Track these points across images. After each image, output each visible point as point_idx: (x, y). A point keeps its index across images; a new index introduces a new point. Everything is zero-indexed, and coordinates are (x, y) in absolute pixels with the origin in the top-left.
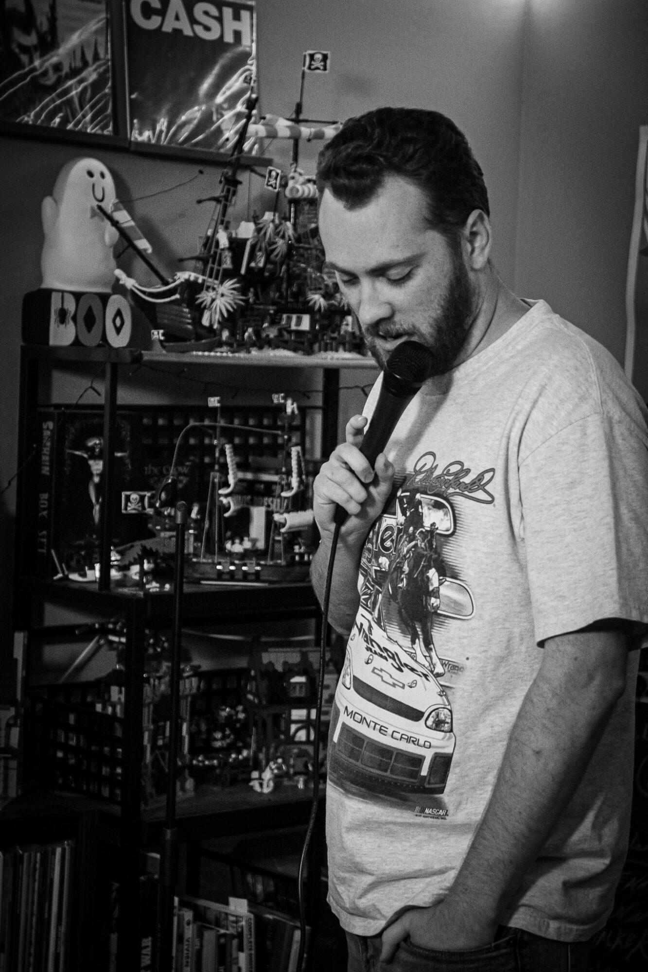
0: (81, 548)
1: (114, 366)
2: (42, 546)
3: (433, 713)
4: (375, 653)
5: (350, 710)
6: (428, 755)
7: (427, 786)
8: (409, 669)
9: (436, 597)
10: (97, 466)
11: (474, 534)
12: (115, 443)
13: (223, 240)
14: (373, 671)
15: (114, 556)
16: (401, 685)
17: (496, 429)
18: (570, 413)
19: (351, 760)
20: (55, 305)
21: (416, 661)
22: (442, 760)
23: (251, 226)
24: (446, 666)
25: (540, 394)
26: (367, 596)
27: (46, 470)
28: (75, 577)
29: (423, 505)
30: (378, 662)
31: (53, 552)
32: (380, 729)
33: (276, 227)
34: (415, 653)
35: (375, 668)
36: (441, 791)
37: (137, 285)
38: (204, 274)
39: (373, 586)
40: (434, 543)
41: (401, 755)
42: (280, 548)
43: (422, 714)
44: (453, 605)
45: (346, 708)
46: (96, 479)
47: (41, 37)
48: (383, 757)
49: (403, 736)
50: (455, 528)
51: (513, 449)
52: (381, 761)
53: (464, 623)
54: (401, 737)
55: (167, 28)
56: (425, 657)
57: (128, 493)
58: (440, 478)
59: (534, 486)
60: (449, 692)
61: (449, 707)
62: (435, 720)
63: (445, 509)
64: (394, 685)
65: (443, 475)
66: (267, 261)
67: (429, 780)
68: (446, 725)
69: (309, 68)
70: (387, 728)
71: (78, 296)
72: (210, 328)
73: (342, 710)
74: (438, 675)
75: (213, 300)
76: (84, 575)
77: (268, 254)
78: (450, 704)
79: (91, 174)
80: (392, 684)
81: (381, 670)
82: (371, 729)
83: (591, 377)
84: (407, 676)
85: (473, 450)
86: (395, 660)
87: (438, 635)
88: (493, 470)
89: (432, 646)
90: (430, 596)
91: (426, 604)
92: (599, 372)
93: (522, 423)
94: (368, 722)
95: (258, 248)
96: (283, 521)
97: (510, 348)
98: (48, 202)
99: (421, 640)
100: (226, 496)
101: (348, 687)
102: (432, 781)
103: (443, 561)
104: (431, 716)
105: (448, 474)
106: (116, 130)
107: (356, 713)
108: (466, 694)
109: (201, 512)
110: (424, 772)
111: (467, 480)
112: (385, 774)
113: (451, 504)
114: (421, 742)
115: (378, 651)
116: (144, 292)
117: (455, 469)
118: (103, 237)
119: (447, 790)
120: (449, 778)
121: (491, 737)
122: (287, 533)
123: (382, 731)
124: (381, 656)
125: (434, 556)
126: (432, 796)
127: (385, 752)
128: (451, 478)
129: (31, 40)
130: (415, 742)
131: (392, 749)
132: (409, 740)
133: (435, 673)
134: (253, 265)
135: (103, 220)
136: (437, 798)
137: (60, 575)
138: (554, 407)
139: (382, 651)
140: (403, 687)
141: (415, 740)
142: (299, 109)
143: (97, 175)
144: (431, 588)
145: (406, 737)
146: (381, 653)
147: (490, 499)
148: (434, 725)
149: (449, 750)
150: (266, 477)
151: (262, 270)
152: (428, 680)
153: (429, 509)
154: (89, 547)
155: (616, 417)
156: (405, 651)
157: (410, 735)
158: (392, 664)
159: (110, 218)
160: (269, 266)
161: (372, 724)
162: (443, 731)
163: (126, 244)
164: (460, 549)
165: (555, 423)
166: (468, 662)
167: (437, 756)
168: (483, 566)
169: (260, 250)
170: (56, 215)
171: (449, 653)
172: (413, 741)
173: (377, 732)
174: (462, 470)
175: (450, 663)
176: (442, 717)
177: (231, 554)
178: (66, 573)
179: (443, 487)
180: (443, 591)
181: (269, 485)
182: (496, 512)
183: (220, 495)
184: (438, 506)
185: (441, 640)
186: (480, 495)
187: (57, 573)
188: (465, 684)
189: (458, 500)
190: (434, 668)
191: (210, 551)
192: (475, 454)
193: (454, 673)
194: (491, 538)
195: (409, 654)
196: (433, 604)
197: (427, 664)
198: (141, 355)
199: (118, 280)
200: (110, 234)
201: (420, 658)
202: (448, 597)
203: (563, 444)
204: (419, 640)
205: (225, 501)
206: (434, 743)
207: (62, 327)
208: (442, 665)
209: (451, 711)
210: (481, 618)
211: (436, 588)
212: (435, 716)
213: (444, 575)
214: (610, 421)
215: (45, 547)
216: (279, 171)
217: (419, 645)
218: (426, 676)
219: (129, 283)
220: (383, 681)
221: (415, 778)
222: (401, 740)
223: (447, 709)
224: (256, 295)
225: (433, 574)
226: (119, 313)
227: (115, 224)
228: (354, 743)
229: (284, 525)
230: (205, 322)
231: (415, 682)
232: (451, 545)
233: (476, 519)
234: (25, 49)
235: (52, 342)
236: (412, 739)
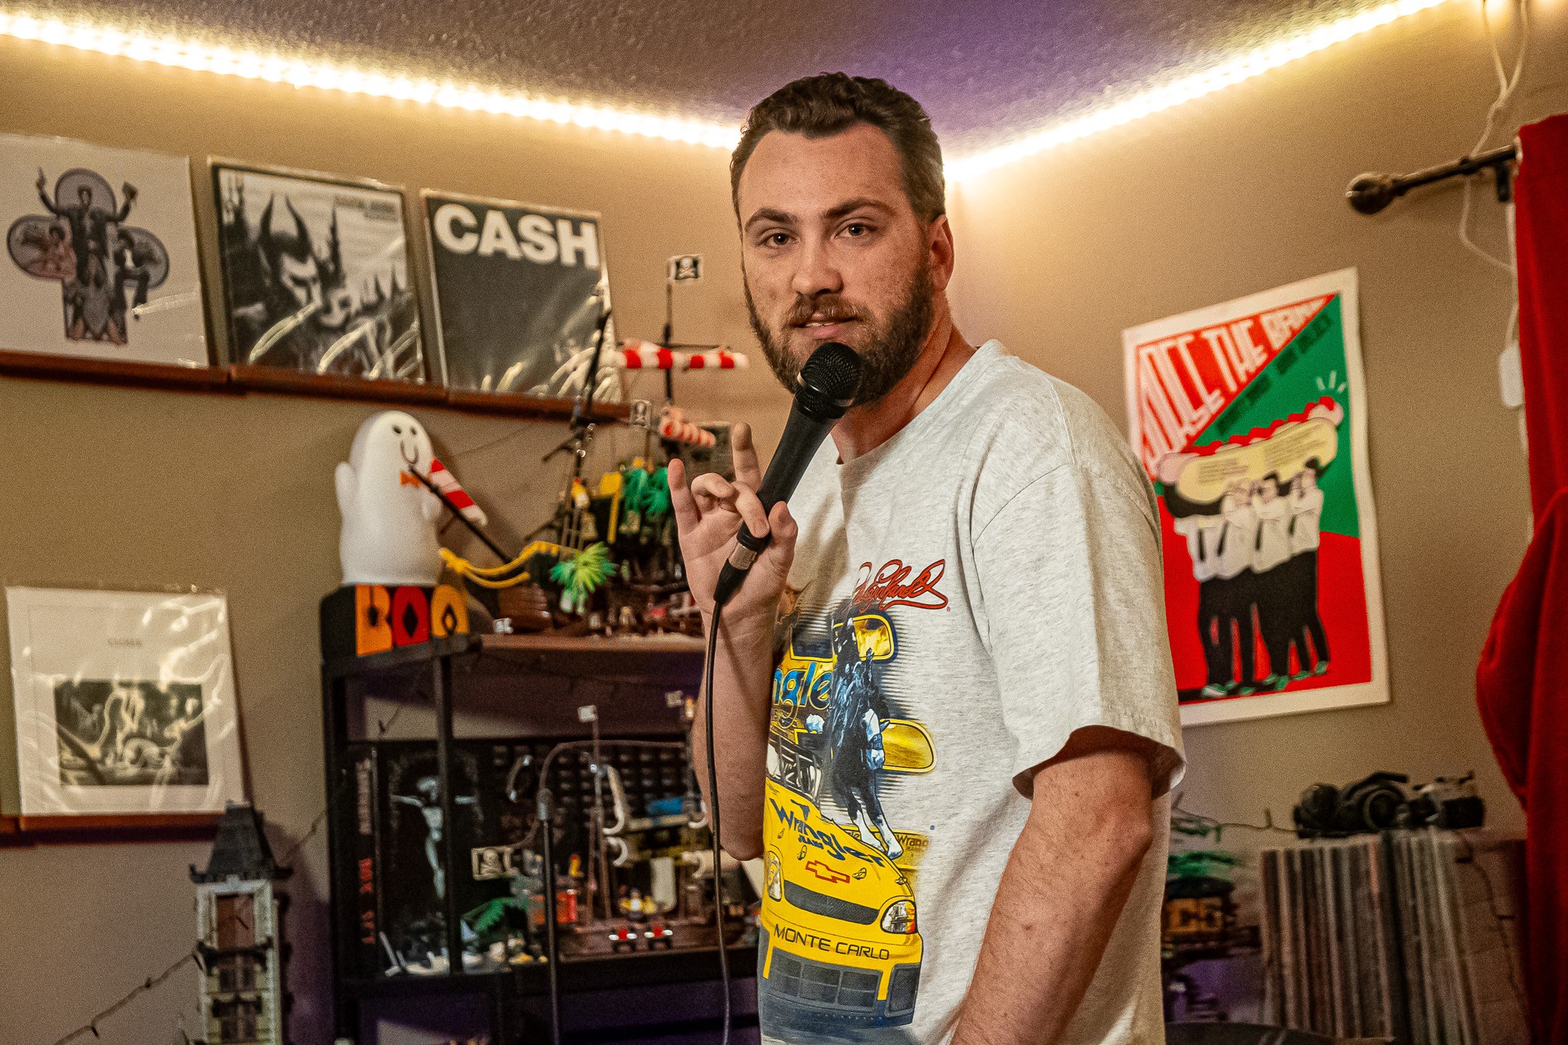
0: (422, 931)
1: (446, 662)
2: (367, 933)
3: (891, 909)
4: (809, 842)
5: (781, 928)
6: (886, 969)
7: (888, 1015)
8: (852, 854)
9: (878, 749)
10: (434, 818)
11: (923, 653)
12: (457, 783)
13: (581, 498)
14: (807, 868)
15: (467, 934)
16: (845, 878)
17: (940, 507)
18: (1030, 468)
19: (787, 996)
20: (362, 604)
21: (861, 841)
22: (907, 974)
23: (617, 479)
24: (903, 841)
25: (989, 449)
26: (792, 774)
27: (365, 828)
28: (415, 969)
29: (856, 630)
30: (814, 853)
31: (383, 937)
32: (820, 943)
33: (650, 476)
34: (859, 831)
35: (809, 863)
36: (910, 1021)
37: (472, 568)
38: (559, 543)
39: (792, 756)
40: (870, 675)
41: (850, 973)
42: (694, 902)
43: (876, 912)
44: (903, 755)
45: (777, 927)
46: (436, 836)
47: (321, 266)
48: (826, 982)
49: (852, 948)
50: (896, 650)
51: (964, 528)
52: (825, 987)
53: (923, 778)
54: (850, 950)
55: (488, 247)
56: (873, 833)
57: (480, 850)
58: (872, 588)
59: (992, 572)
60: (911, 879)
61: (911, 899)
62: (894, 918)
63: (881, 627)
64: (834, 880)
65: (875, 583)
66: (644, 522)
67: (890, 1005)
68: (909, 924)
69: (677, 278)
70: (830, 941)
71: (392, 590)
72: (573, 616)
73: (771, 930)
74: (895, 856)
75: (573, 572)
76: (427, 964)
77: (643, 510)
78: (912, 895)
79: (397, 431)
80: (831, 878)
81: (817, 862)
82: (808, 946)
83: (1056, 420)
84: (851, 865)
85: (912, 541)
86: (832, 846)
87: (886, 800)
88: (942, 562)
89: (881, 817)
90: (870, 749)
91: (865, 760)
92: (1068, 413)
93: (970, 491)
94: (804, 938)
95: (627, 505)
96: (695, 862)
97: (953, 405)
98: (343, 472)
99: (864, 811)
100: (615, 836)
101: (778, 897)
102: (894, 1006)
103: (883, 697)
104: (888, 914)
105: (882, 580)
106: (428, 377)
107: (788, 929)
108: (933, 877)
109: (583, 867)
110: (882, 995)
111: (907, 582)
112: (832, 1005)
113: (888, 618)
114: (876, 952)
115: (812, 838)
116: (480, 576)
117: (889, 571)
118: (420, 508)
119: (916, 1017)
120: (917, 1000)
121: (971, 935)
122: (702, 879)
123: (822, 946)
124: (816, 844)
125: (871, 692)
126: (896, 1028)
127: (829, 974)
128: (886, 584)
129: (308, 270)
130: (868, 953)
131: (837, 969)
132: (859, 951)
133: (889, 854)
134: (624, 528)
135: (417, 486)
136: (903, 1031)
137: (395, 969)
138: (1008, 463)
139: (816, 837)
140: (848, 881)
141: (868, 950)
142: (668, 332)
143: (406, 433)
144: (870, 738)
145: (856, 948)
146: (816, 840)
147: (941, 602)
148: (893, 925)
149: (914, 960)
150: (669, 820)
151: (636, 536)
152: (881, 865)
153: (863, 633)
154: (433, 929)
155: (1095, 469)
156: (844, 830)
157: (860, 944)
158: (828, 851)
159: (427, 483)
160: (647, 530)
161: (809, 939)
162: (904, 933)
163: (451, 515)
164: (907, 677)
165: (1011, 484)
166: (932, 833)
167: (898, 970)
168: (941, 696)
169: (631, 507)
170: (355, 487)
171: (906, 823)
172: (865, 952)
173: (816, 949)
174: (900, 571)
175: (909, 836)
176: (903, 913)
177: (627, 916)
178: (403, 963)
179: (878, 599)
180: (887, 738)
181: (675, 830)
182: (952, 618)
183: (606, 836)
184: (873, 625)
185: (893, 807)
186: (927, 598)
187: (389, 965)
188: (932, 864)
189: (900, 612)
190: (888, 847)
191: (599, 915)
192: (916, 546)
193: (917, 850)
194: (948, 655)
195: (849, 834)
196: (874, 758)
197: (877, 844)
198: (479, 643)
199: (444, 563)
200: (431, 505)
201: (866, 836)
202: (896, 745)
203: (1024, 509)
204: (861, 812)
205: (613, 841)
206: (893, 951)
207: (373, 631)
208: (899, 842)
209: (914, 904)
210: (945, 769)
211: (877, 735)
212: (894, 914)
213: (886, 716)
214: (1086, 473)
215: (372, 933)
216: (647, 402)
217: (863, 821)
218: (877, 860)
219: (459, 565)
220: (817, 876)
221: (871, 1005)
222: (849, 952)
223: (910, 901)
224: (632, 569)
225: (870, 717)
226: (449, 611)
227: (435, 490)
228: (789, 972)
229: (696, 867)
230: (566, 605)
231: (864, 870)
232: (894, 673)
233: (925, 632)
234: (299, 282)
235: (361, 651)
236: (864, 949)
